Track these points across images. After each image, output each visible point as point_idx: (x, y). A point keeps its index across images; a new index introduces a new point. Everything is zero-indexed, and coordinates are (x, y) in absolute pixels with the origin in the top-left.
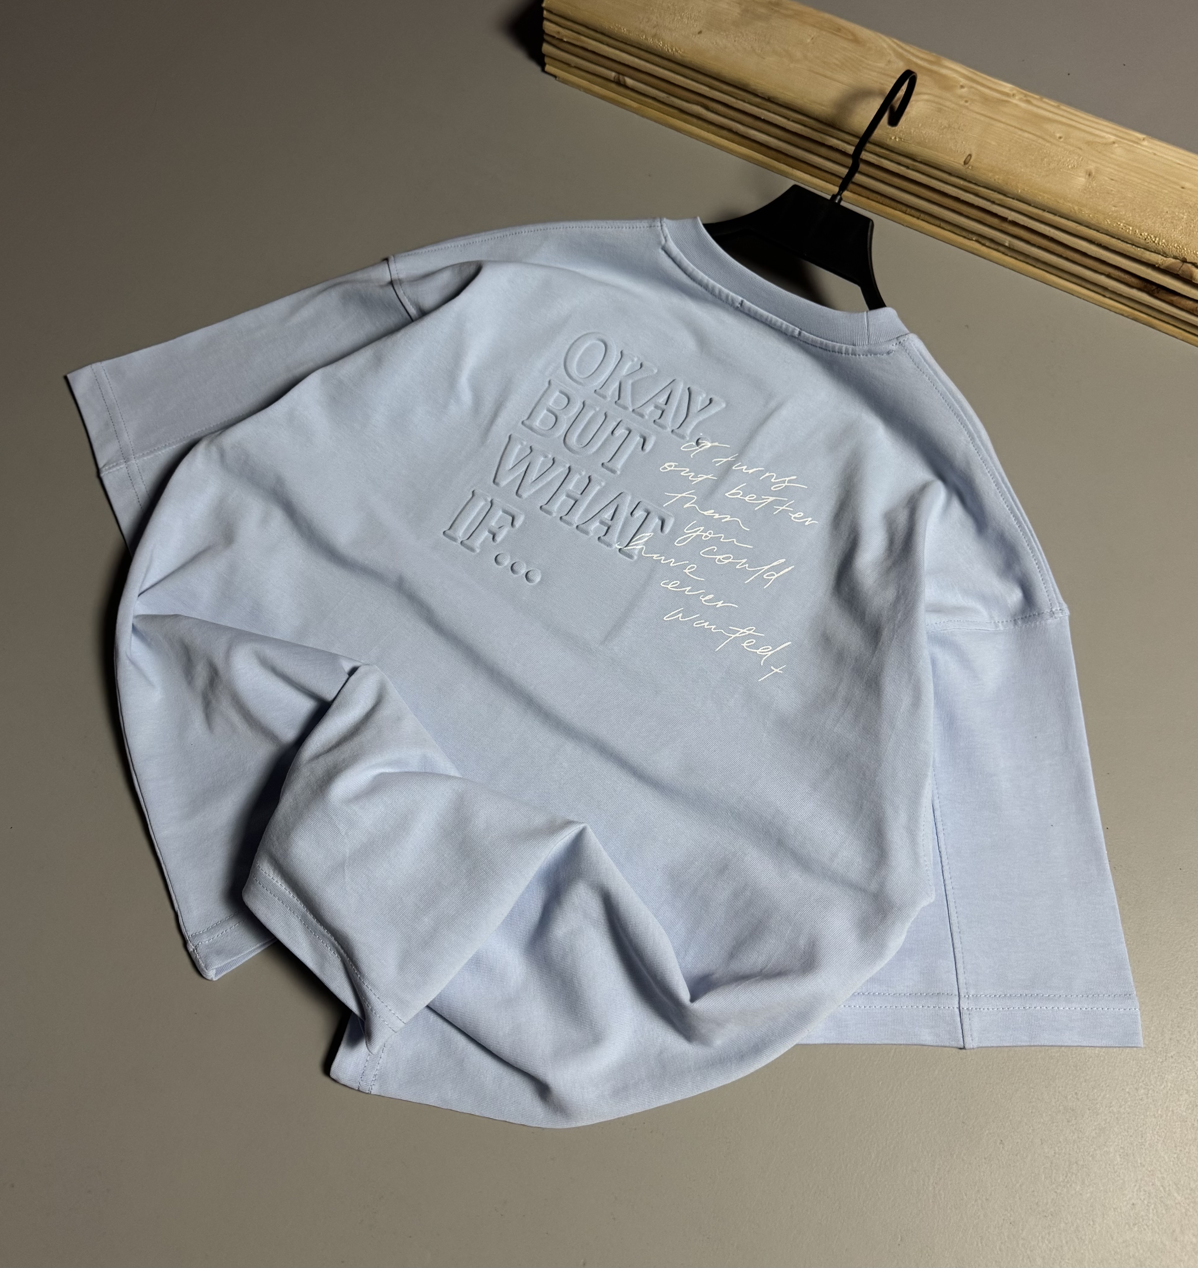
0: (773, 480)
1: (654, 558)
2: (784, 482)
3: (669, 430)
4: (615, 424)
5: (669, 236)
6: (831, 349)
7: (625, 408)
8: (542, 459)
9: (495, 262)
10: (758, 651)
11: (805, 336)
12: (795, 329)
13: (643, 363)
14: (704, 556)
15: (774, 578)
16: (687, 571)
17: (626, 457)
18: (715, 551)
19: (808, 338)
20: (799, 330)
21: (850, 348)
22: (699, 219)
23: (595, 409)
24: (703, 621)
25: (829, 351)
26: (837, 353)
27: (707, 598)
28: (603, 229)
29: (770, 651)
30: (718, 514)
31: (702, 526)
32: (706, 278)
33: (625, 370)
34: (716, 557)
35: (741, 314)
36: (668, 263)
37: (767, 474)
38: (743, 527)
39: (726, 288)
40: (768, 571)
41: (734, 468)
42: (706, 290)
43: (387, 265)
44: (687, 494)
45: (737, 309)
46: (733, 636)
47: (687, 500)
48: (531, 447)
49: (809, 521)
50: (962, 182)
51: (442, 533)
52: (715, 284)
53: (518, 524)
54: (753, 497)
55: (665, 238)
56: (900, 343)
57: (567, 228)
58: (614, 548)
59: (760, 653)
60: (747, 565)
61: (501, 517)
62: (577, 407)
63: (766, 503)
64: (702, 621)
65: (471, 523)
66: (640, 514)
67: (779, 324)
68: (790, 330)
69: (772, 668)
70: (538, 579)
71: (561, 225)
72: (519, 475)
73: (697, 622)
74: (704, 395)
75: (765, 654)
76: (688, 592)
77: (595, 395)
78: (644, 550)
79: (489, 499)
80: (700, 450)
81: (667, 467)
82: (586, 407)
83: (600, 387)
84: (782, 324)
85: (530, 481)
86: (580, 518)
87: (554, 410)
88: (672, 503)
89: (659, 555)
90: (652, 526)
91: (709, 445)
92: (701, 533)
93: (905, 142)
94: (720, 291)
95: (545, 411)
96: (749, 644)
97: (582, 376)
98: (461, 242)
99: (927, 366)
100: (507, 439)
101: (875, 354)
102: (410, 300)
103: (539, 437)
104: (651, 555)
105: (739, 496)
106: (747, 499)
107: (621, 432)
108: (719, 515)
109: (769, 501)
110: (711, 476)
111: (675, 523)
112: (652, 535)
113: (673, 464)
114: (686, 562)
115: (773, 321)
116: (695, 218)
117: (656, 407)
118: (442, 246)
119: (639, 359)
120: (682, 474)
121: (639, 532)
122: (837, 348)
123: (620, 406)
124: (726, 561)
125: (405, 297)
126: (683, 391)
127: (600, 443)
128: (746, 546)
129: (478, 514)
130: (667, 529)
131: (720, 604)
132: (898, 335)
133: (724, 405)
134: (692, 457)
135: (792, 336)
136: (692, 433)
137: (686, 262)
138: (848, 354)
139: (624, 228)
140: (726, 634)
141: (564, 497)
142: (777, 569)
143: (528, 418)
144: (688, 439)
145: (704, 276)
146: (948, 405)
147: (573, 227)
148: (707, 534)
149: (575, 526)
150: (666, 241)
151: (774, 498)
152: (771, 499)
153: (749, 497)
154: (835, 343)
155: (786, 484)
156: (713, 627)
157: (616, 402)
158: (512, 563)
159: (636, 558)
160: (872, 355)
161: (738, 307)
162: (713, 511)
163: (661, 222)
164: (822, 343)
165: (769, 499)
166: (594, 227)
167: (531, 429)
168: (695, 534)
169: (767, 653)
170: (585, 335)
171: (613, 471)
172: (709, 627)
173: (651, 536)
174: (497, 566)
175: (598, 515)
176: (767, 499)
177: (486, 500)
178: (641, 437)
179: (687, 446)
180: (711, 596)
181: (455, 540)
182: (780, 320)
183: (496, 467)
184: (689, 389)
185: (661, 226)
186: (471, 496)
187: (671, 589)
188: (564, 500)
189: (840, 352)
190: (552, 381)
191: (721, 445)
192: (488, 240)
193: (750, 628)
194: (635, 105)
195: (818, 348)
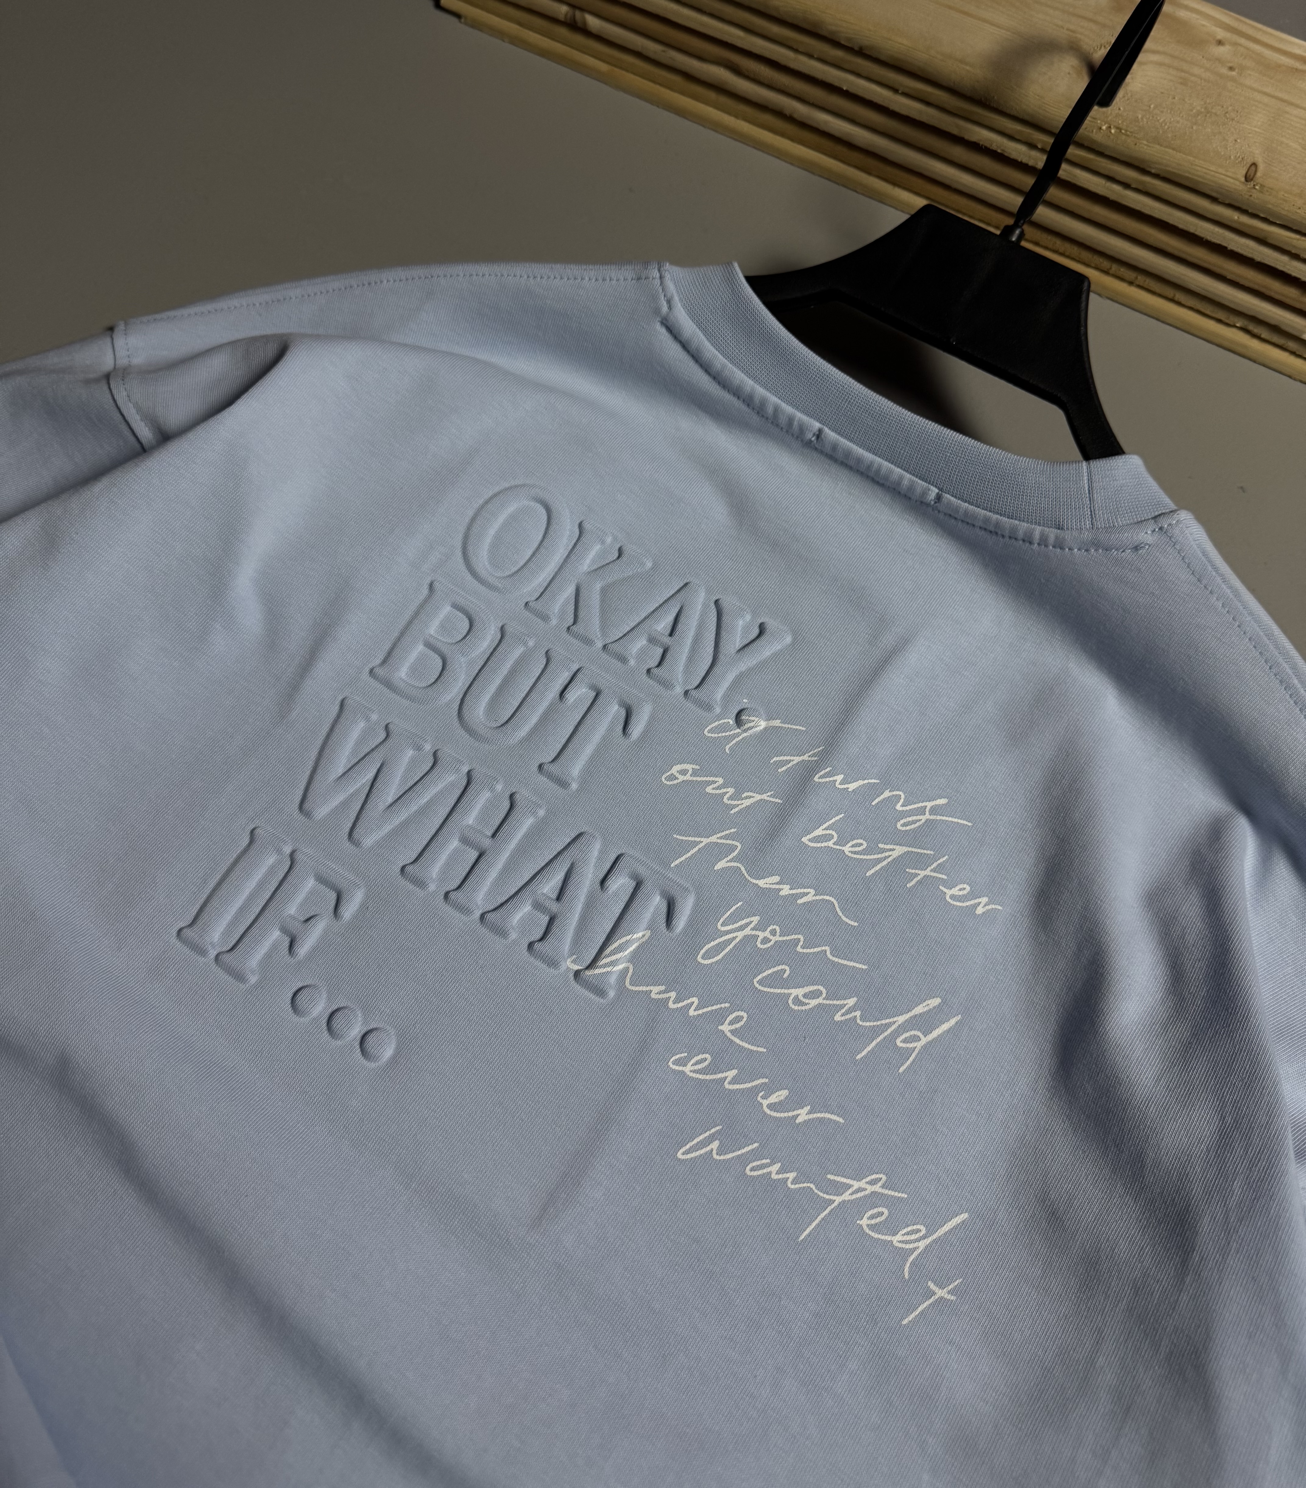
0: (899, 807)
1: (653, 996)
2: (922, 811)
3: (679, 690)
4: (566, 676)
5: (676, 298)
6: (1007, 533)
7: (588, 642)
8: (410, 753)
9: (317, 337)
10: (896, 1239)
11: (949, 503)
12: (929, 490)
13: (624, 548)
14: (762, 988)
15: (919, 1045)
16: (725, 1028)
17: (589, 750)
18: (785, 976)
19: (957, 509)
20: (937, 491)
21: (1052, 534)
22: (736, 265)
23: (525, 644)
24: (768, 1161)
25: (1003, 536)
26: (1021, 542)
27: (773, 1099)
28: (544, 281)
29: (924, 1237)
30: (788, 887)
31: (754, 915)
32: (749, 384)
33: (588, 561)
34: (789, 991)
35: (815, 455)
36: (673, 351)
37: (887, 794)
38: (844, 919)
39: (789, 403)
40: (903, 1028)
41: (816, 779)
42: (748, 405)
43: (108, 340)
44: (721, 838)
45: (808, 444)
46: (838, 1199)
47: (721, 851)
48: (387, 727)
49: (982, 905)
50: (1235, 216)
51: (175, 934)
52: (768, 395)
53: (349, 911)
54: (861, 844)
55: (669, 302)
56: (1161, 529)
57: (471, 275)
58: (563, 968)
59: (900, 1245)
60: (858, 1013)
61: (311, 893)
62: (489, 638)
63: (889, 860)
64: (764, 1161)
65: (242, 910)
66: (621, 884)
67: (894, 477)
68: (919, 490)
69: (931, 1285)
70: (388, 1053)
71: (460, 270)
72: (357, 792)
73: (755, 1164)
74: (748, 617)
75: (911, 1246)
76: (729, 1083)
77: (527, 614)
78: (630, 974)
79: (287, 850)
80: (745, 735)
81: (677, 775)
82: (506, 638)
83: (537, 595)
84: (901, 478)
85: (382, 806)
86: (489, 893)
87: (439, 645)
88: (690, 858)
89: (663, 988)
90: (648, 915)
91: (763, 724)
92: (754, 932)
93: (1128, 135)
94: (776, 409)
95: (421, 647)
96: (873, 1222)
97: (499, 574)
98: (260, 297)
99: (1219, 580)
100: (336, 708)
101: (1107, 549)
102: (139, 410)
103: (406, 702)
104: (644, 988)
105: (830, 844)
106: (847, 849)
107: (580, 693)
108: (791, 889)
109: (895, 854)
110: (770, 796)
111: (696, 905)
112: (646, 937)
113: (689, 767)
114: (723, 1005)
115: (883, 471)
116: (729, 264)
117: (652, 640)
118: (223, 304)
119: (615, 539)
120: (709, 789)
121: (620, 931)
122: (1021, 534)
123: (576, 636)
124: (813, 1003)
125: (131, 405)
126: (705, 606)
127: (534, 720)
128: (852, 964)
129: (261, 885)
130: (681, 922)
131: (803, 1115)
132: (1157, 513)
133: (788, 639)
134: (727, 750)
135: (922, 502)
136: (727, 698)
137: (709, 350)
138: (1046, 546)
139: (587, 279)
140: (821, 1194)
141: (454, 844)
142: (926, 1023)
143: (384, 662)
144: (718, 710)
145: (746, 378)
146: (1266, 661)
147: (483, 275)
148: (767, 934)
149: (477, 914)
150: (670, 308)
151: (906, 849)
152: (899, 850)
153: (853, 846)
154: (1017, 522)
155: (927, 816)
156: (791, 1176)
157: (568, 628)
158: (330, 1010)
159: (612, 994)
160: (1101, 551)
161: (811, 441)
162: (776, 879)
163: (659, 270)
164: (987, 520)
165: (894, 850)
166: (526, 277)
167: (388, 684)
168: (740, 935)
169: (916, 1245)
170: (506, 489)
171: (563, 783)
172: (780, 1176)
173: (644, 940)
174: (295, 1019)
175: (529, 888)
176: (891, 850)
177: (279, 851)
178: (620, 705)
179: (716, 727)
180: (783, 1094)
181: (203, 952)
182: (898, 471)
183: (308, 773)
184: (717, 602)
185: (661, 277)
186: (246, 841)
187: (691, 1074)
188: (456, 851)
189: (1028, 540)
190: (437, 585)
191: (786, 726)
192: (315, 294)
193: (874, 1177)
194: (603, 67)
195: (978, 530)
